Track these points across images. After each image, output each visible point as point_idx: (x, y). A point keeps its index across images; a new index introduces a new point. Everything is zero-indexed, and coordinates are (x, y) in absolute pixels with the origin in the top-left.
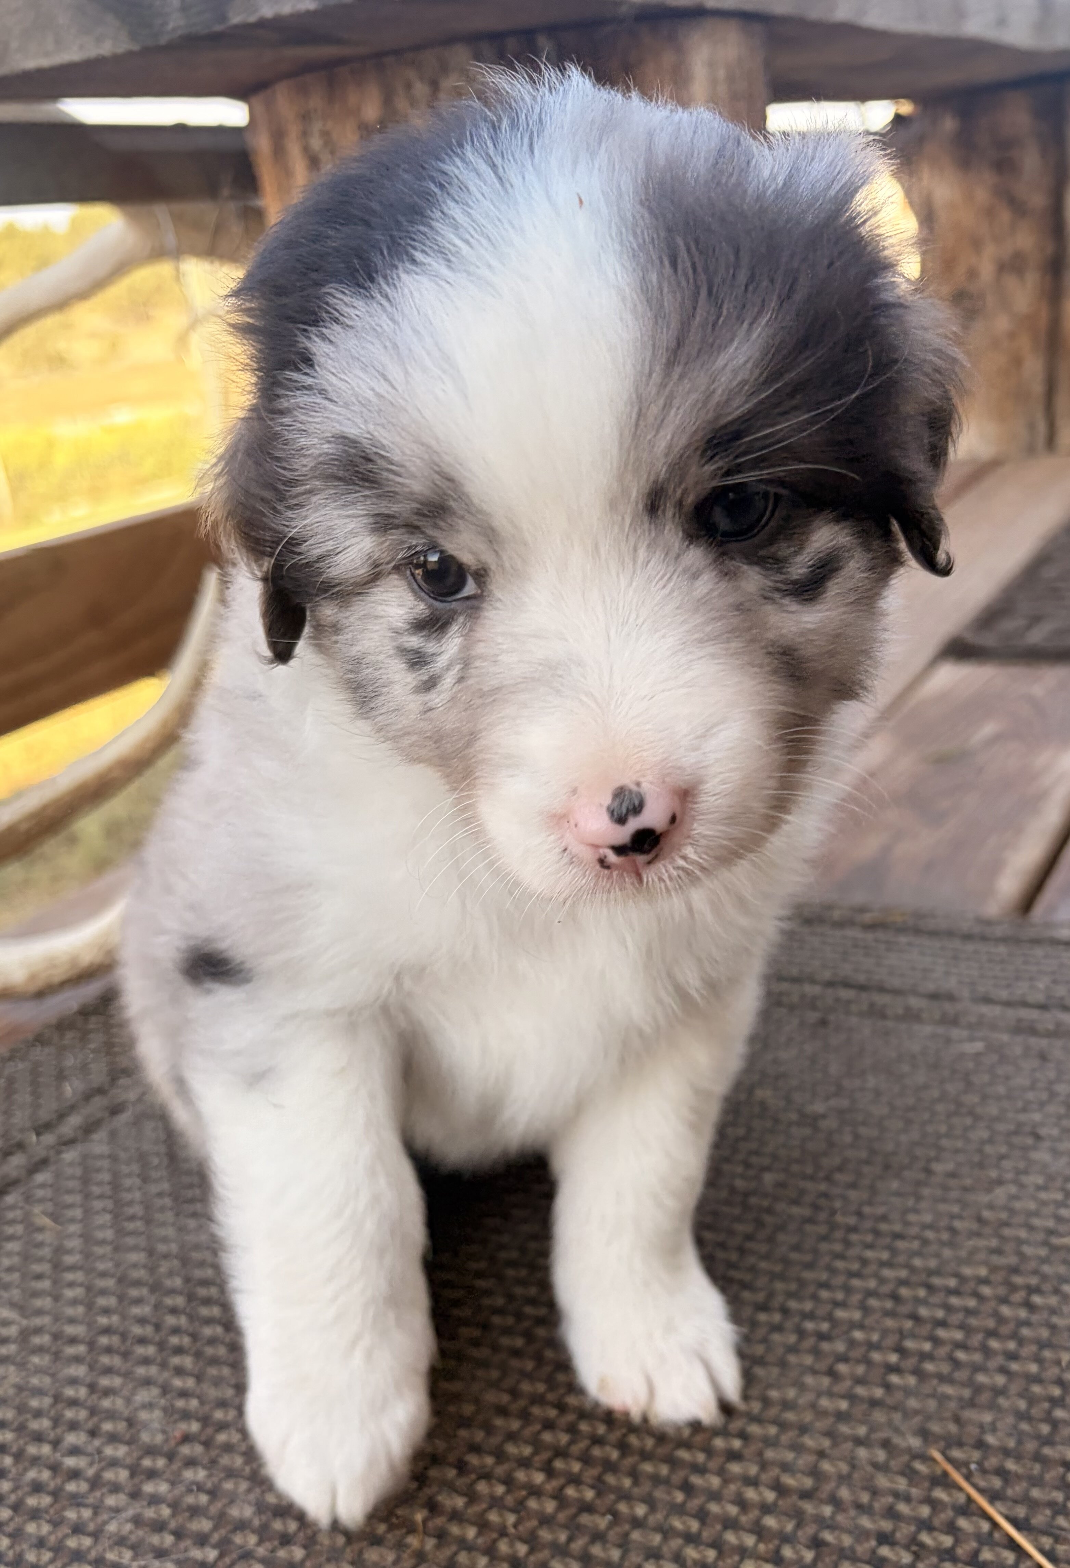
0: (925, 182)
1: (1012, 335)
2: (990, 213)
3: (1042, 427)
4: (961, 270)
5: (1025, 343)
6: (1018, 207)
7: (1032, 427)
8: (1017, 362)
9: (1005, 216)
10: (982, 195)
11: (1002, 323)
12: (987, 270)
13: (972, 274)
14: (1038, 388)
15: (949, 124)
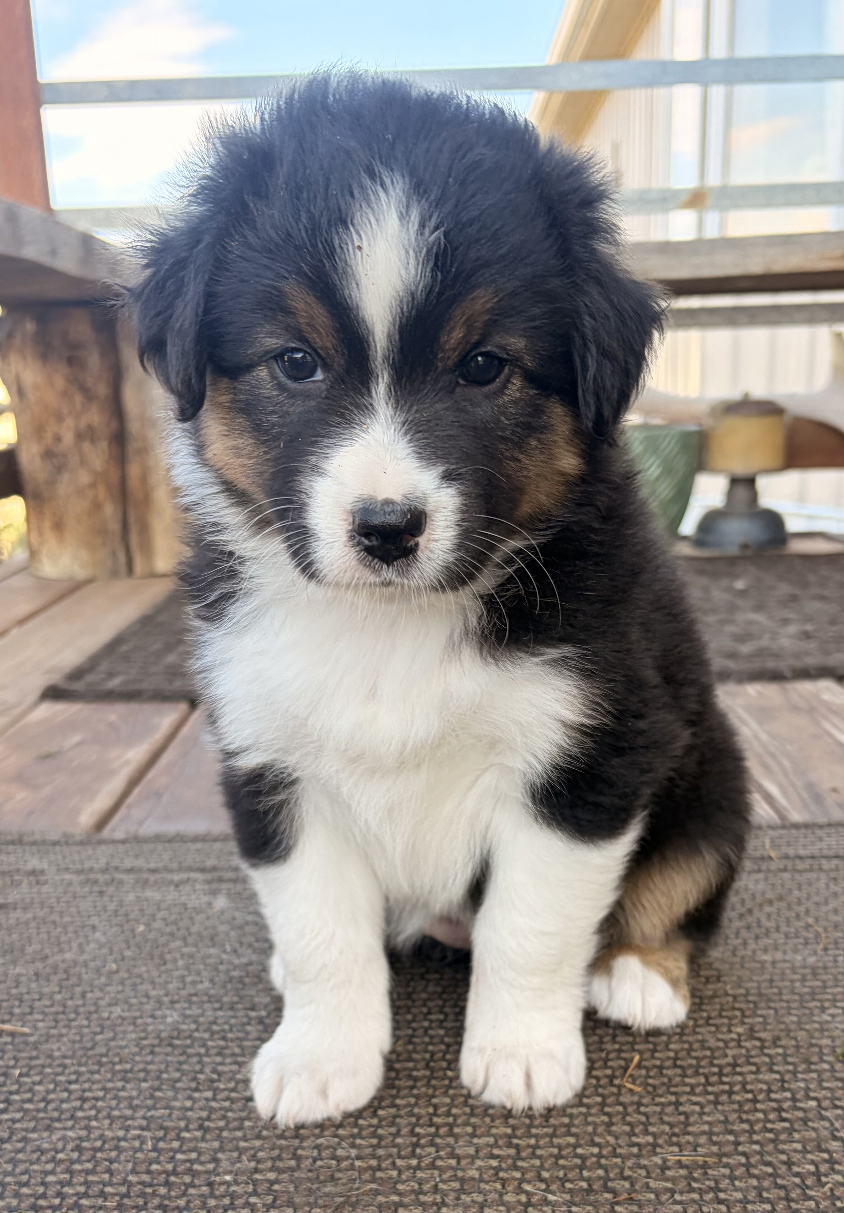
0: (13, 367)
1: (93, 486)
2: (65, 394)
3: (122, 557)
4: (49, 436)
5: (102, 492)
6: (88, 395)
7: (114, 554)
8: (97, 506)
9: (78, 399)
10: (60, 382)
11: (84, 478)
12: (68, 438)
13: (58, 439)
14: (115, 526)
15: (30, 326)
